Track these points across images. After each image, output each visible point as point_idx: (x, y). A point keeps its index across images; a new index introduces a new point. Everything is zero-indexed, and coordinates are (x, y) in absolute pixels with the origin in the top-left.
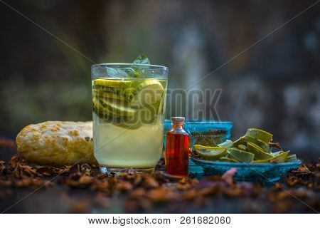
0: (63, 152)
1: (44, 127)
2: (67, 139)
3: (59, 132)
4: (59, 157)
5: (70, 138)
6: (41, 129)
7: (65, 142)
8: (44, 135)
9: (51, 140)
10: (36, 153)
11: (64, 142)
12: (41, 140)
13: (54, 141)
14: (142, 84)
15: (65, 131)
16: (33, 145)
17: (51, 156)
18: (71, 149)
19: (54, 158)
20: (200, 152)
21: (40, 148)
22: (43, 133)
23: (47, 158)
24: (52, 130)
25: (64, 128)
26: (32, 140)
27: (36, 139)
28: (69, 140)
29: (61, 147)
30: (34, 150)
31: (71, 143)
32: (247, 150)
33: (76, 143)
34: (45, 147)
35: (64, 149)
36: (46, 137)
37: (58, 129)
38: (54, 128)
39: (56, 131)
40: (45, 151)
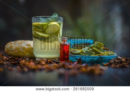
0: (23, 52)
1: (16, 42)
2: (25, 47)
3: (22, 45)
4: (21, 54)
5: (26, 47)
6: (15, 43)
7: (24, 48)
8: (15, 46)
10: (11, 52)
12: (14, 47)
13: (19, 48)
14: (49, 24)
15: (25, 44)
16: (10, 50)
17: (18, 53)
18: (26, 51)
19: (19, 54)
20: (73, 52)
21: (13, 51)
22: (15, 45)
23: (16, 54)
24: (19, 44)
25: (25, 43)
26: (10, 47)
28: (26, 48)
29: (22, 50)
30: (11, 51)
31: (27, 49)
32: (92, 51)
33: (29, 49)
34: (15, 50)
35: (23, 51)
36: (16, 46)
37: (22, 43)
38: (20, 43)
39: (20, 44)
40: (15, 52)
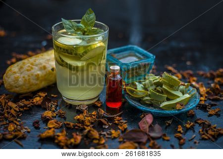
0: (36, 84)
1: (21, 67)
2: (38, 75)
3: (32, 71)
5: (40, 73)
6: (19, 70)
8: (22, 76)
9: (27, 78)
10: (18, 89)
11: (36, 77)
12: (20, 79)
13: (29, 79)
15: (37, 68)
16: (16, 85)
17: (28, 89)
18: (41, 81)
19: (31, 90)
21: (19, 86)
22: (21, 73)
23: (26, 91)
24: (28, 70)
25: (36, 66)
26: (14, 81)
27: (17, 79)
28: (40, 75)
29: (34, 82)
30: (16, 87)
31: (42, 77)
33: (45, 75)
34: (24, 85)
35: (37, 82)
36: (24, 77)
37: (32, 68)
38: (29, 68)
39: (30, 70)
40: (24, 87)
